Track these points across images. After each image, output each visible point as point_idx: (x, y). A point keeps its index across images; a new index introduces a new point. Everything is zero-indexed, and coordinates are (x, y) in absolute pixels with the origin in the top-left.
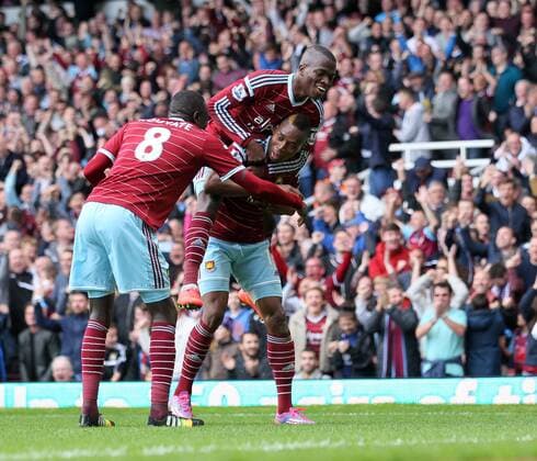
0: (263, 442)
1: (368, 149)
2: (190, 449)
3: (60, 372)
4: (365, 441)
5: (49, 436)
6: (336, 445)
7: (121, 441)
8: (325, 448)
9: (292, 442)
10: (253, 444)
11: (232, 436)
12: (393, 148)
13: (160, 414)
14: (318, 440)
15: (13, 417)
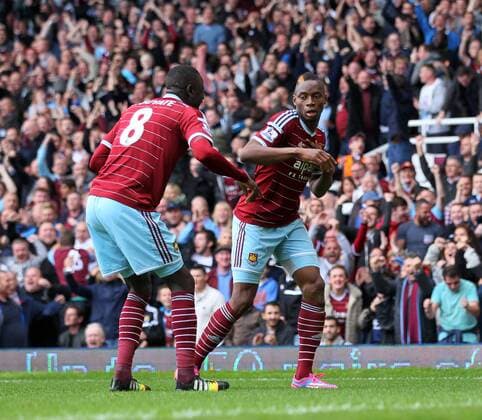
0: (288, 405)
1: (385, 125)
2: (218, 412)
3: (93, 338)
4: (385, 404)
5: (82, 400)
6: (358, 408)
7: (151, 404)
8: (346, 412)
9: (315, 405)
10: (278, 408)
11: (258, 400)
12: (412, 123)
13: (188, 379)
14: (340, 404)
15: (46, 382)
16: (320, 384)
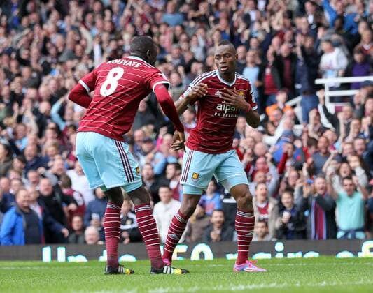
0: (231, 284)
1: (299, 83)
2: (182, 289)
4: (301, 283)
5: (84, 281)
6: (281, 286)
7: (133, 284)
8: (274, 288)
9: (251, 284)
10: (224, 286)
11: (209, 280)
12: (318, 81)
13: (159, 266)
14: (269, 283)
15: (57, 268)
16: (253, 269)
